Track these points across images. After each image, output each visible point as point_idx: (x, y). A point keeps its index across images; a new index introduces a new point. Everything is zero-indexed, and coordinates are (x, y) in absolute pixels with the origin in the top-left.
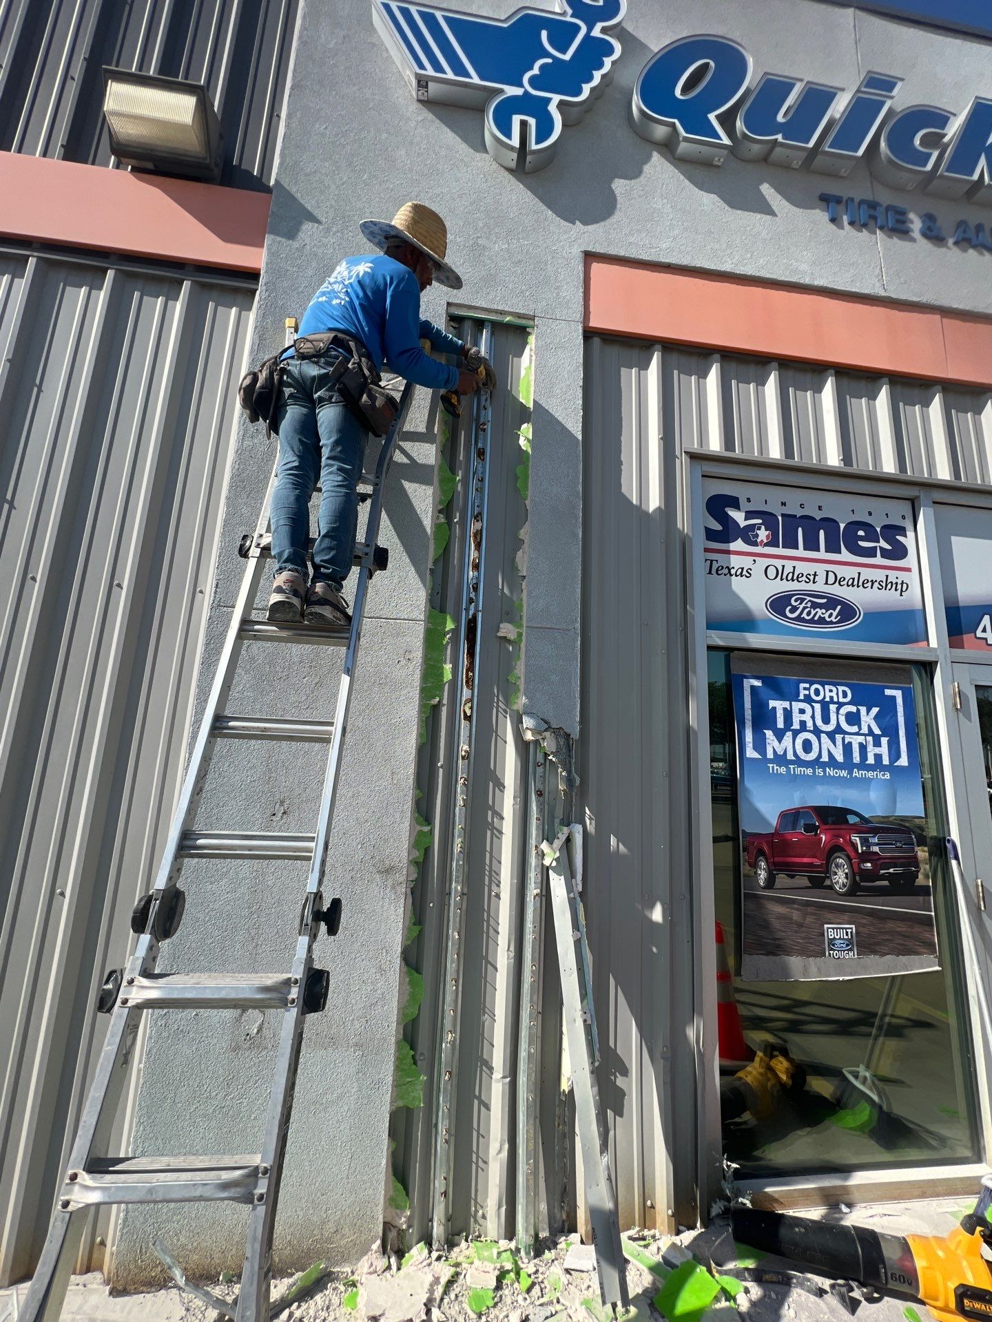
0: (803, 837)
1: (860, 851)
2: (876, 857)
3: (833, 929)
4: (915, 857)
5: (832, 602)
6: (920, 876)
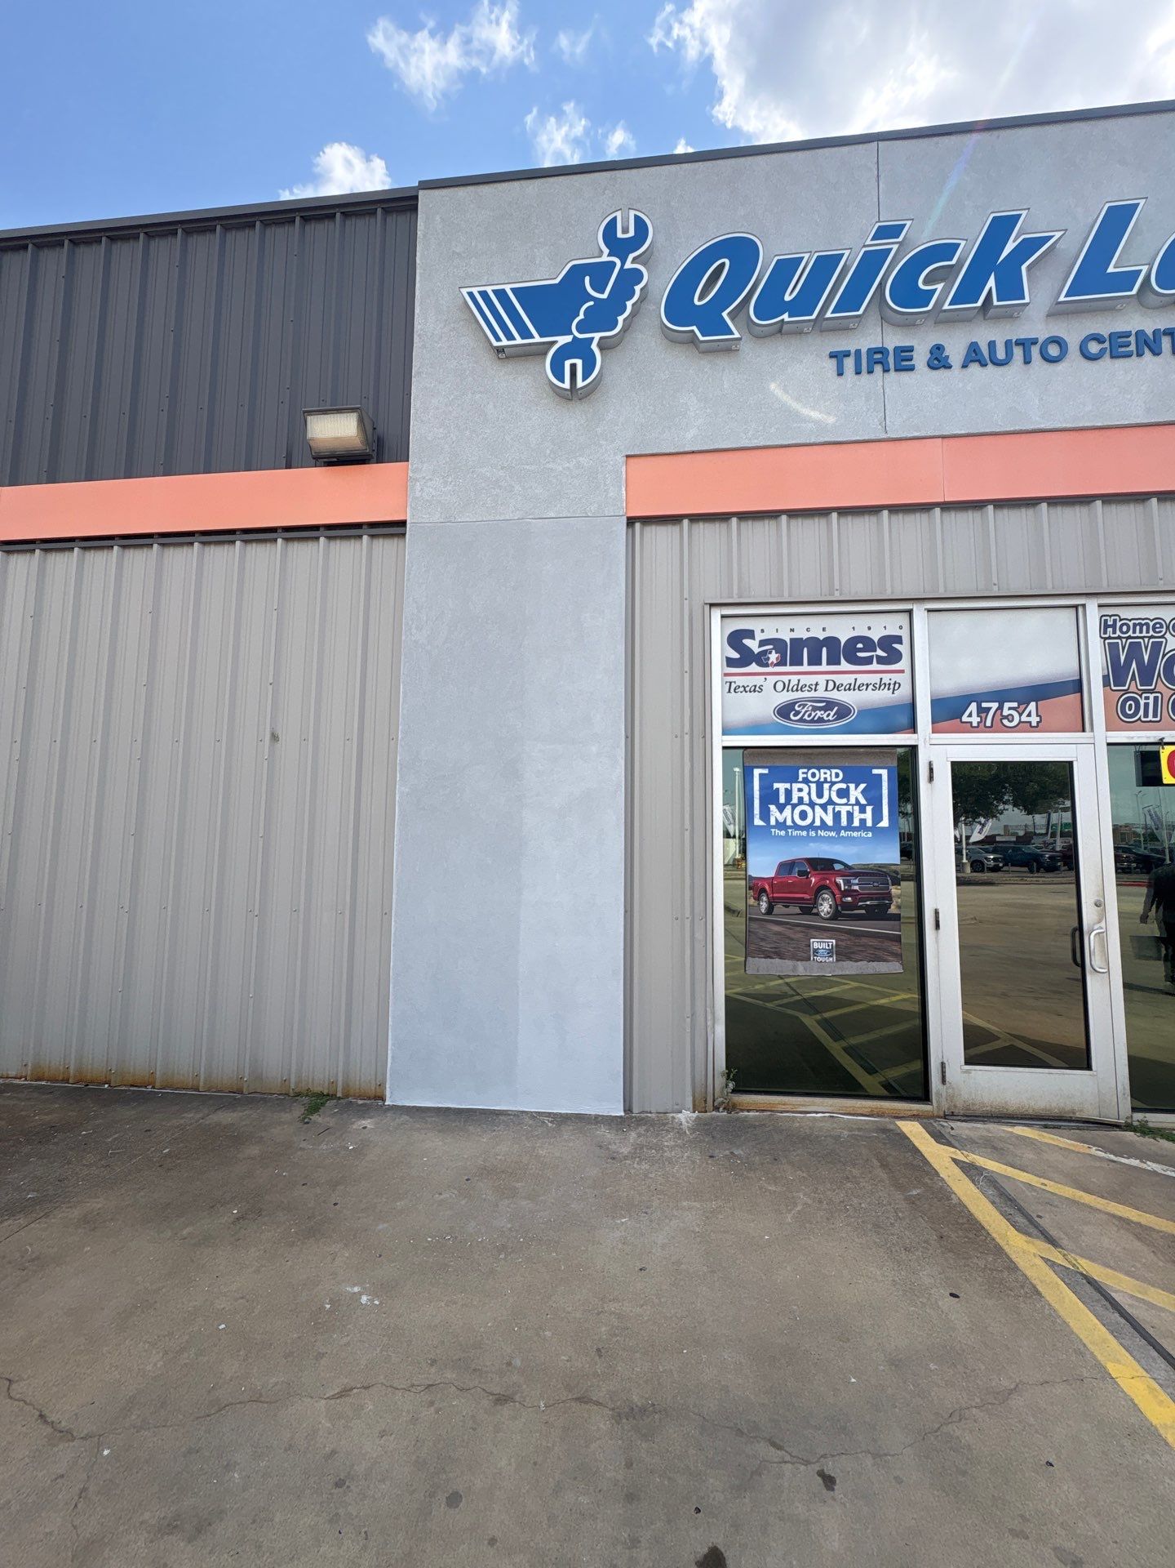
0: (797, 879)
1: (843, 889)
2: (855, 894)
3: (818, 942)
4: (890, 893)
5: (829, 705)
6: (892, 907)
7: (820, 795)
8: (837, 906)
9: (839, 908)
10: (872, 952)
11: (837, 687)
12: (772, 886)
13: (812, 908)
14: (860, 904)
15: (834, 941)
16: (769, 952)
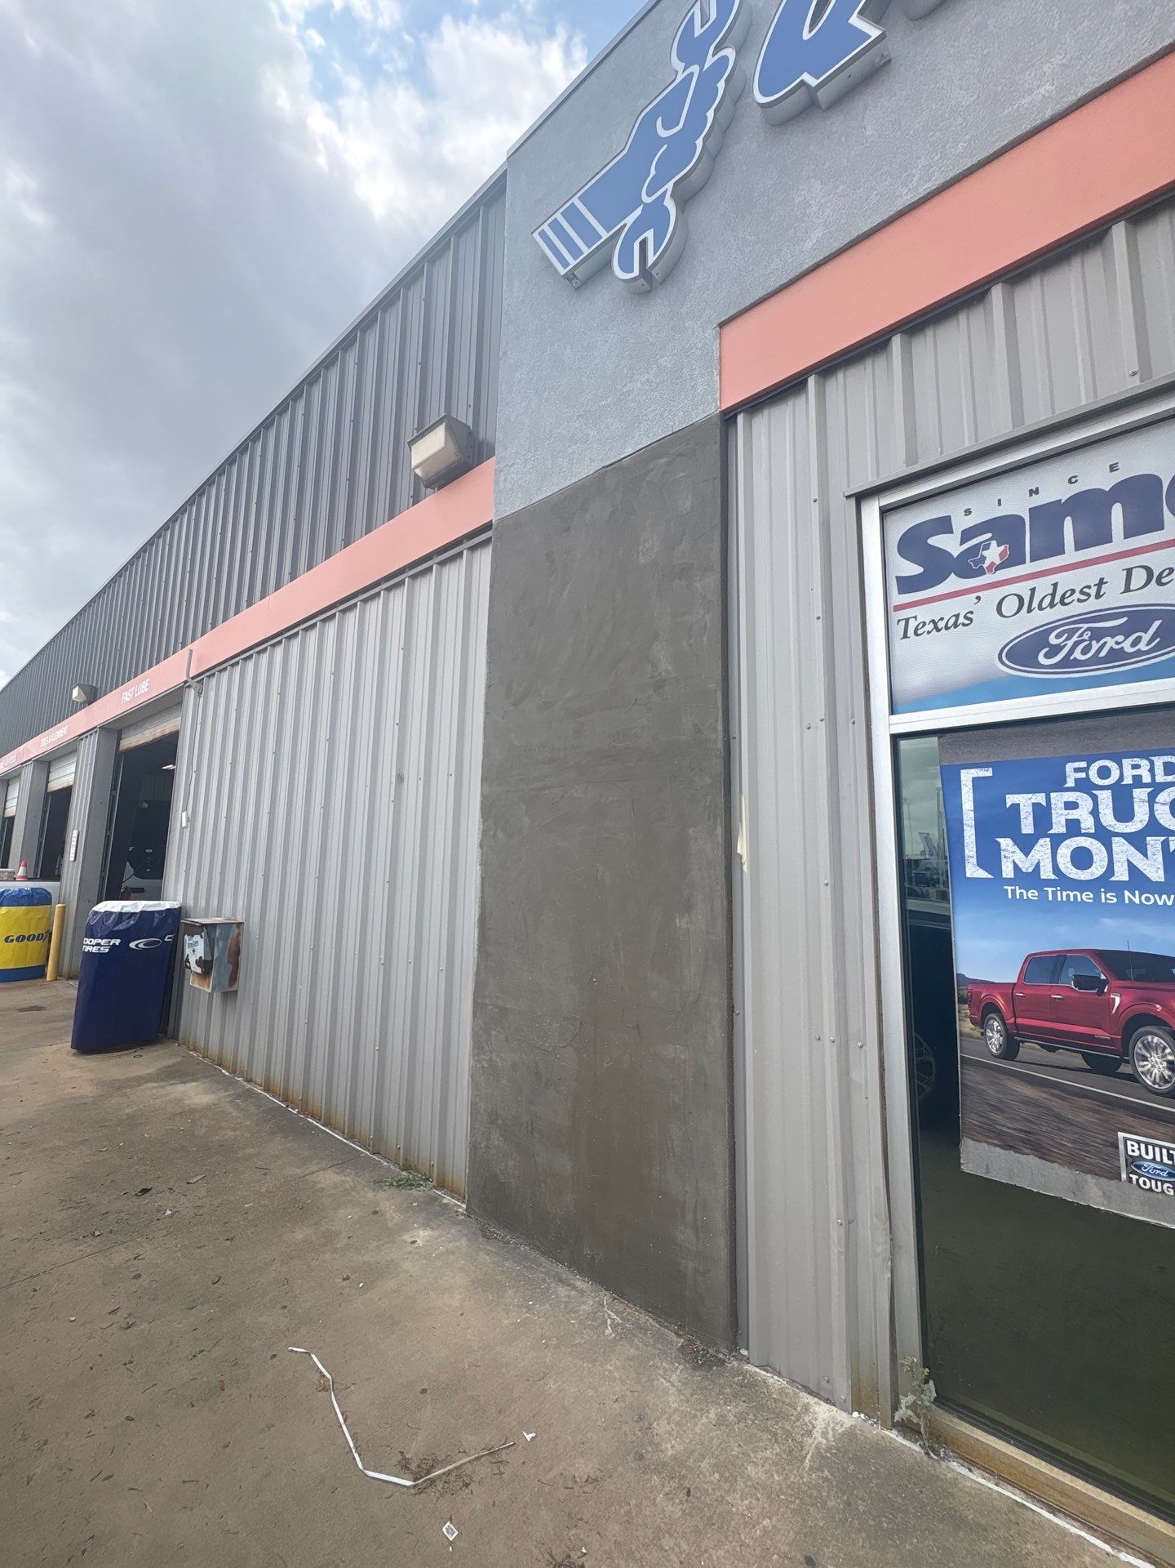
0: (1072, 994)
3: (1139, 1142)
7: (1124, 811)
11: (1156, 578)
12: (1012, 1000)
13: (1118, 1063)
16: (1012, 1136)
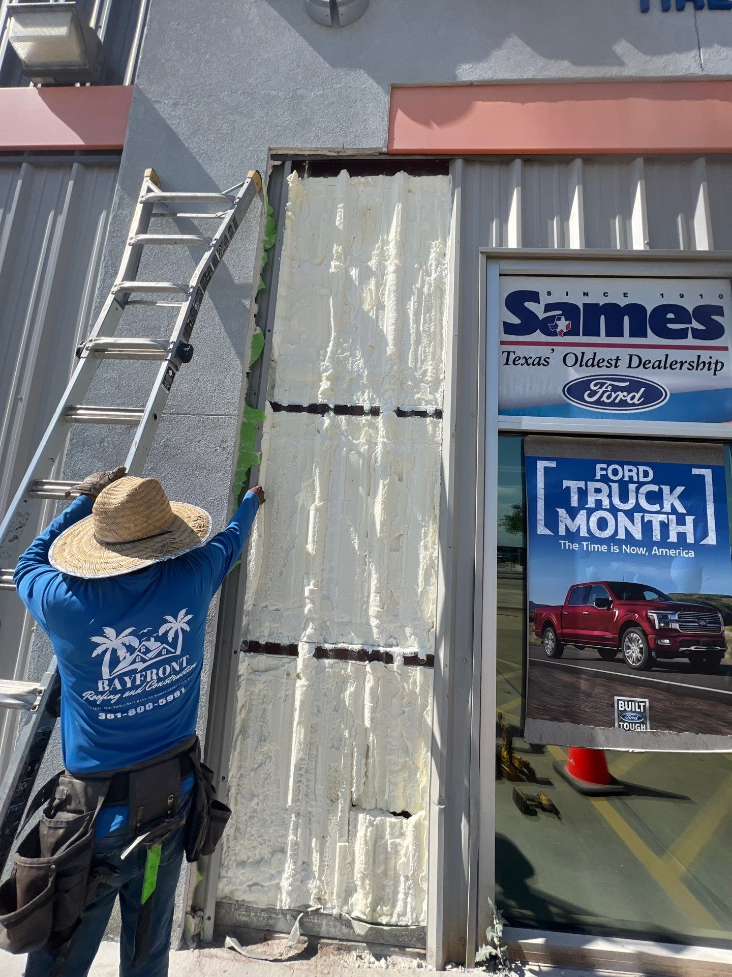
0: (594, 611)
1: (657, 627)
2: (676, 634)
3: (624, 701)
4: (722, 637)
5: (634, 385)
6: (727, 656)
7: (624, 498)
8: (649, 650)
9: (653, 653)
10: (701, 720)
11: (643, 364)
12: (560, 617)
13: (616, 652)
14: (682, 649)
15: (647, 701)
16: (556, 711)
